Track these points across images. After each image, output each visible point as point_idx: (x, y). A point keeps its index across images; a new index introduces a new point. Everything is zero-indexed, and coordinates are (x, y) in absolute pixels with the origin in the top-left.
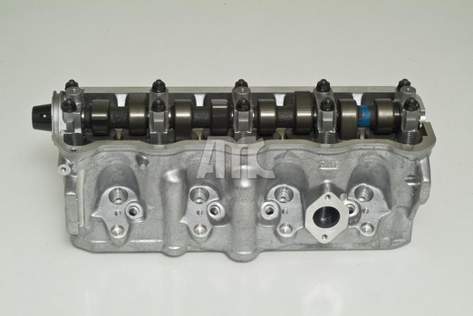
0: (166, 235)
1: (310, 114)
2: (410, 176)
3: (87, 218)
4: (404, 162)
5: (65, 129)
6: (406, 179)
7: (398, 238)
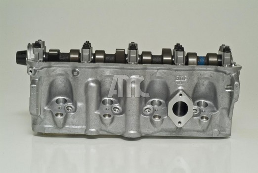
0: (87, 123)
1: (170, 59)
2: (228, 86)
3: (42, 111)
4: (224, 77)
5: (34, 57)
6: (226, 87)
7: (223, 131)
